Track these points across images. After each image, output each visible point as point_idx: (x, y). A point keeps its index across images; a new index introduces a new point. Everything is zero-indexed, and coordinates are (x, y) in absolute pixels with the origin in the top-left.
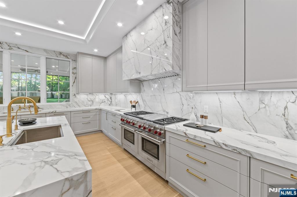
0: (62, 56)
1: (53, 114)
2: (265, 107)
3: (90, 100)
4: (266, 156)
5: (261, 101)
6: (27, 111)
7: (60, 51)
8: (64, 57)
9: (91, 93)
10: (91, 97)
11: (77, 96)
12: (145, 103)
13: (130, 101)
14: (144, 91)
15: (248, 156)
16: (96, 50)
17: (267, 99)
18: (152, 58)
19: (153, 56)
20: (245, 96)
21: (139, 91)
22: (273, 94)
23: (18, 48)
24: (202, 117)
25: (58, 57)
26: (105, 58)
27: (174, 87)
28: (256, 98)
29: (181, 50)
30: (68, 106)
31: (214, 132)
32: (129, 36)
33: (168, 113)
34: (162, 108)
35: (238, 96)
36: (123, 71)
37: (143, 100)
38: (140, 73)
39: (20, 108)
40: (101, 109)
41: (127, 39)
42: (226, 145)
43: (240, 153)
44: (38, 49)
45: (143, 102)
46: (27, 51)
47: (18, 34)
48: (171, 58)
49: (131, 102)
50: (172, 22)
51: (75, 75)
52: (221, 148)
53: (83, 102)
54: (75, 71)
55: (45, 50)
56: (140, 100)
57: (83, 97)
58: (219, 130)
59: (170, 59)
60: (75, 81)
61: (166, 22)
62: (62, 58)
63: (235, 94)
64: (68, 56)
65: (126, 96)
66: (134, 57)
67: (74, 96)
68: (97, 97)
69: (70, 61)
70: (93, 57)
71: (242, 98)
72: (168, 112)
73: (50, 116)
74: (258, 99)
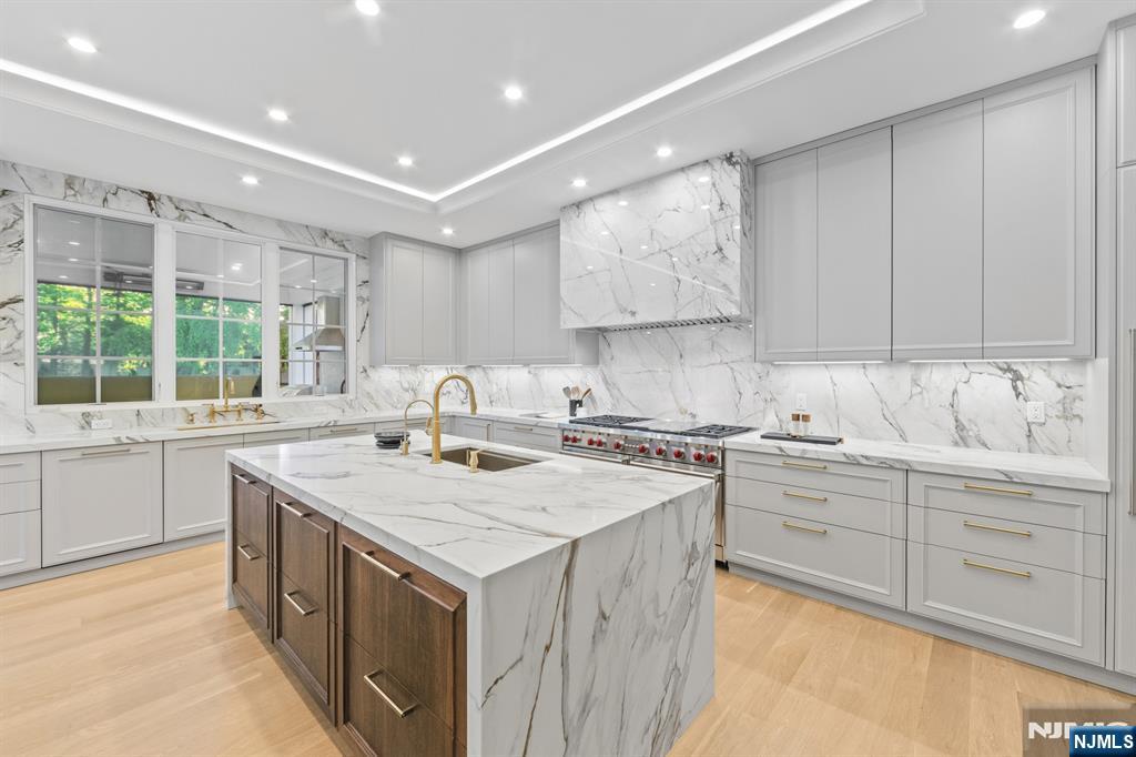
0: (329, 243)
1: (328, 431)
2: (921, 393)
3: (406, 386)
4: (931, 464)
5: (915, 382)
6: (234, 422)
7: (324, 227)
8: (336, 247)
9: (414, 365)
10: (410, 377)
11: (371, 372)
12: (615, 392)
13: (564, 389)
14: (612, 359)
15: (903, 470)
16: (448, 231)
17: (924, 376)
18: (679, 281)
19: (680, 277)
20: (885, 372)
21: (595, 359)
22: (934, 367)
23: (205, 215)
24: (796, 418)
25: (316, 245)
26: (459, 253)
27: (712, 349)
28: (905, 374)
29: (752, 268)
30: (347, 408)
31: (834, 443)
32: (588, 209)
33: (694, 416)
34: (677, 403)
35: (872, 372)
36: (564, 304)
37: (606, 383)
38: (633, 314)
39: (213, 413)
40: (454, 416)
41: (582, 215)
42: (866, 458)
43: (891, 467)
44: (260, 218)
45: (608, 389)
46: (231, 227)
47: (250, 180)
48: (736, 287)
49: (566, 390)
50: (739, 207)
51: (366, 306)
52: (859, 464)
53: (388, 392)
54: (365, 292)
55: (281, 224)
56: (597, 383)
57: (387, 377)
58: (840, 440)
59: (734, 290)
60: (367, 326)
61: (722, 204)
62: (329, 248)
63: (864, 368)
64: (345, 243)
65: (535, 375)
66: (609, 270)
67: (364, 374)
68: (428, 376)
69: (346, 260)
70: (426, 249)
71: (878, 376)
72: (694, 412)
73: (321, 437)
74: (909, 378)
